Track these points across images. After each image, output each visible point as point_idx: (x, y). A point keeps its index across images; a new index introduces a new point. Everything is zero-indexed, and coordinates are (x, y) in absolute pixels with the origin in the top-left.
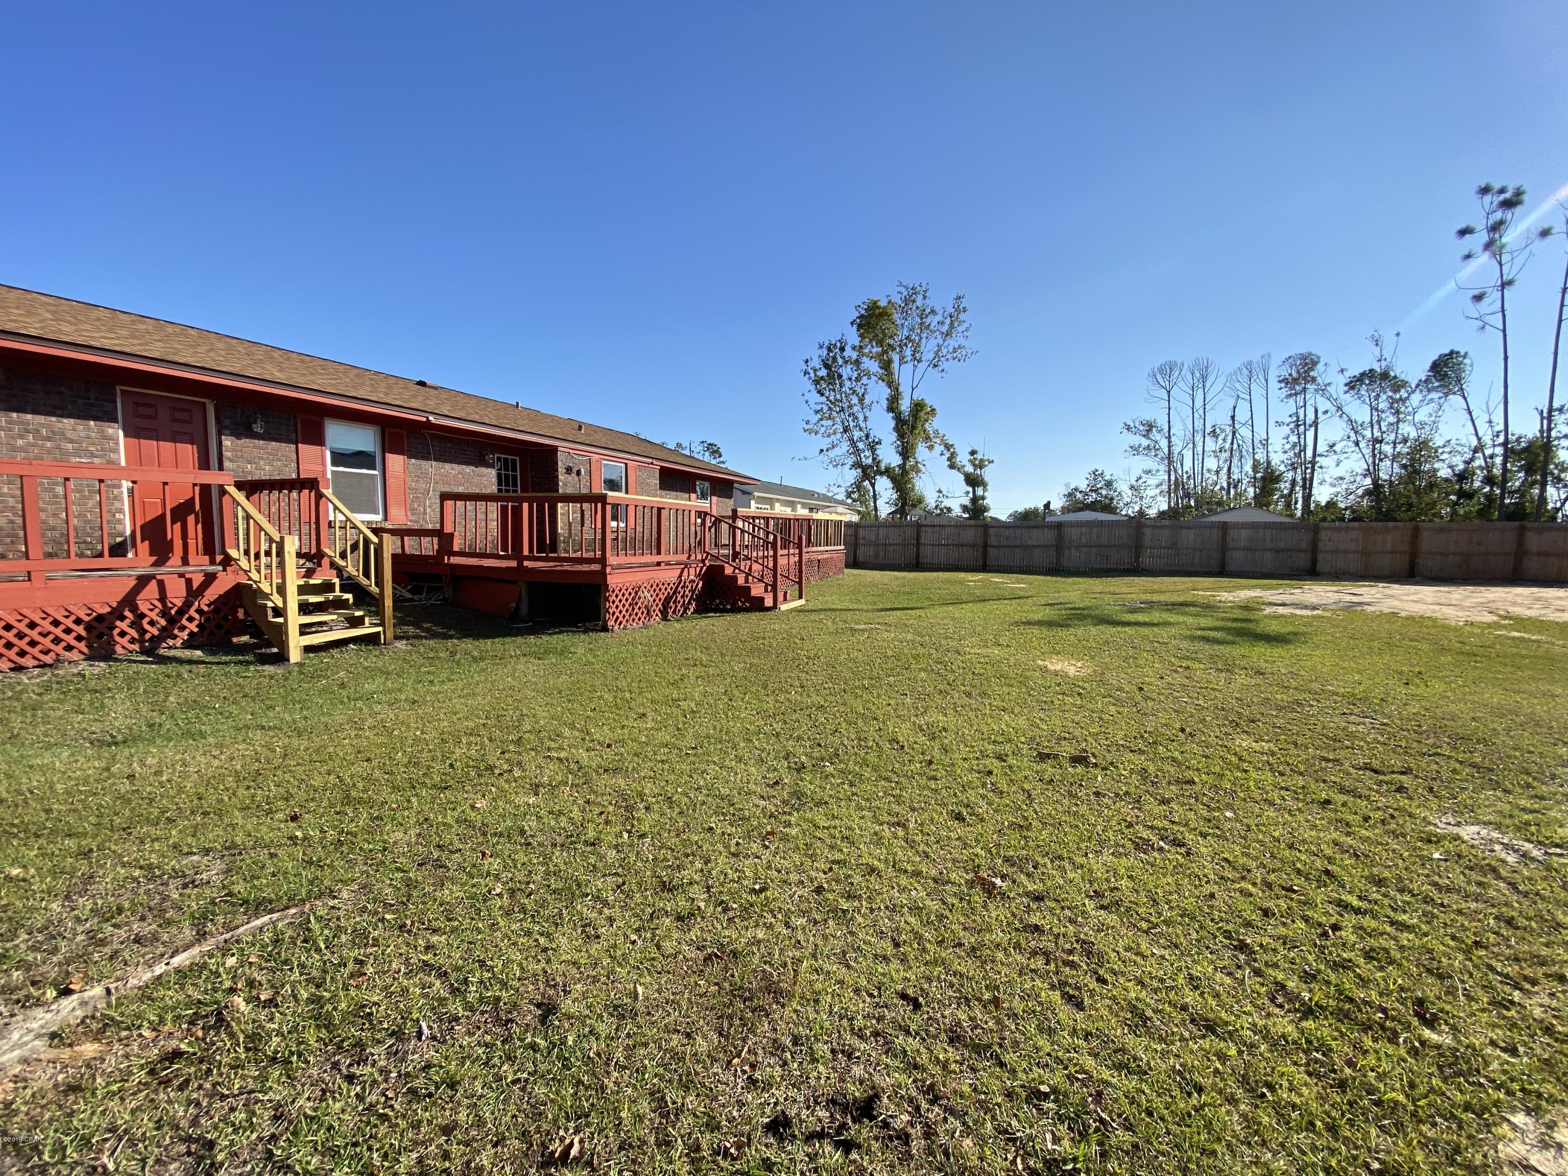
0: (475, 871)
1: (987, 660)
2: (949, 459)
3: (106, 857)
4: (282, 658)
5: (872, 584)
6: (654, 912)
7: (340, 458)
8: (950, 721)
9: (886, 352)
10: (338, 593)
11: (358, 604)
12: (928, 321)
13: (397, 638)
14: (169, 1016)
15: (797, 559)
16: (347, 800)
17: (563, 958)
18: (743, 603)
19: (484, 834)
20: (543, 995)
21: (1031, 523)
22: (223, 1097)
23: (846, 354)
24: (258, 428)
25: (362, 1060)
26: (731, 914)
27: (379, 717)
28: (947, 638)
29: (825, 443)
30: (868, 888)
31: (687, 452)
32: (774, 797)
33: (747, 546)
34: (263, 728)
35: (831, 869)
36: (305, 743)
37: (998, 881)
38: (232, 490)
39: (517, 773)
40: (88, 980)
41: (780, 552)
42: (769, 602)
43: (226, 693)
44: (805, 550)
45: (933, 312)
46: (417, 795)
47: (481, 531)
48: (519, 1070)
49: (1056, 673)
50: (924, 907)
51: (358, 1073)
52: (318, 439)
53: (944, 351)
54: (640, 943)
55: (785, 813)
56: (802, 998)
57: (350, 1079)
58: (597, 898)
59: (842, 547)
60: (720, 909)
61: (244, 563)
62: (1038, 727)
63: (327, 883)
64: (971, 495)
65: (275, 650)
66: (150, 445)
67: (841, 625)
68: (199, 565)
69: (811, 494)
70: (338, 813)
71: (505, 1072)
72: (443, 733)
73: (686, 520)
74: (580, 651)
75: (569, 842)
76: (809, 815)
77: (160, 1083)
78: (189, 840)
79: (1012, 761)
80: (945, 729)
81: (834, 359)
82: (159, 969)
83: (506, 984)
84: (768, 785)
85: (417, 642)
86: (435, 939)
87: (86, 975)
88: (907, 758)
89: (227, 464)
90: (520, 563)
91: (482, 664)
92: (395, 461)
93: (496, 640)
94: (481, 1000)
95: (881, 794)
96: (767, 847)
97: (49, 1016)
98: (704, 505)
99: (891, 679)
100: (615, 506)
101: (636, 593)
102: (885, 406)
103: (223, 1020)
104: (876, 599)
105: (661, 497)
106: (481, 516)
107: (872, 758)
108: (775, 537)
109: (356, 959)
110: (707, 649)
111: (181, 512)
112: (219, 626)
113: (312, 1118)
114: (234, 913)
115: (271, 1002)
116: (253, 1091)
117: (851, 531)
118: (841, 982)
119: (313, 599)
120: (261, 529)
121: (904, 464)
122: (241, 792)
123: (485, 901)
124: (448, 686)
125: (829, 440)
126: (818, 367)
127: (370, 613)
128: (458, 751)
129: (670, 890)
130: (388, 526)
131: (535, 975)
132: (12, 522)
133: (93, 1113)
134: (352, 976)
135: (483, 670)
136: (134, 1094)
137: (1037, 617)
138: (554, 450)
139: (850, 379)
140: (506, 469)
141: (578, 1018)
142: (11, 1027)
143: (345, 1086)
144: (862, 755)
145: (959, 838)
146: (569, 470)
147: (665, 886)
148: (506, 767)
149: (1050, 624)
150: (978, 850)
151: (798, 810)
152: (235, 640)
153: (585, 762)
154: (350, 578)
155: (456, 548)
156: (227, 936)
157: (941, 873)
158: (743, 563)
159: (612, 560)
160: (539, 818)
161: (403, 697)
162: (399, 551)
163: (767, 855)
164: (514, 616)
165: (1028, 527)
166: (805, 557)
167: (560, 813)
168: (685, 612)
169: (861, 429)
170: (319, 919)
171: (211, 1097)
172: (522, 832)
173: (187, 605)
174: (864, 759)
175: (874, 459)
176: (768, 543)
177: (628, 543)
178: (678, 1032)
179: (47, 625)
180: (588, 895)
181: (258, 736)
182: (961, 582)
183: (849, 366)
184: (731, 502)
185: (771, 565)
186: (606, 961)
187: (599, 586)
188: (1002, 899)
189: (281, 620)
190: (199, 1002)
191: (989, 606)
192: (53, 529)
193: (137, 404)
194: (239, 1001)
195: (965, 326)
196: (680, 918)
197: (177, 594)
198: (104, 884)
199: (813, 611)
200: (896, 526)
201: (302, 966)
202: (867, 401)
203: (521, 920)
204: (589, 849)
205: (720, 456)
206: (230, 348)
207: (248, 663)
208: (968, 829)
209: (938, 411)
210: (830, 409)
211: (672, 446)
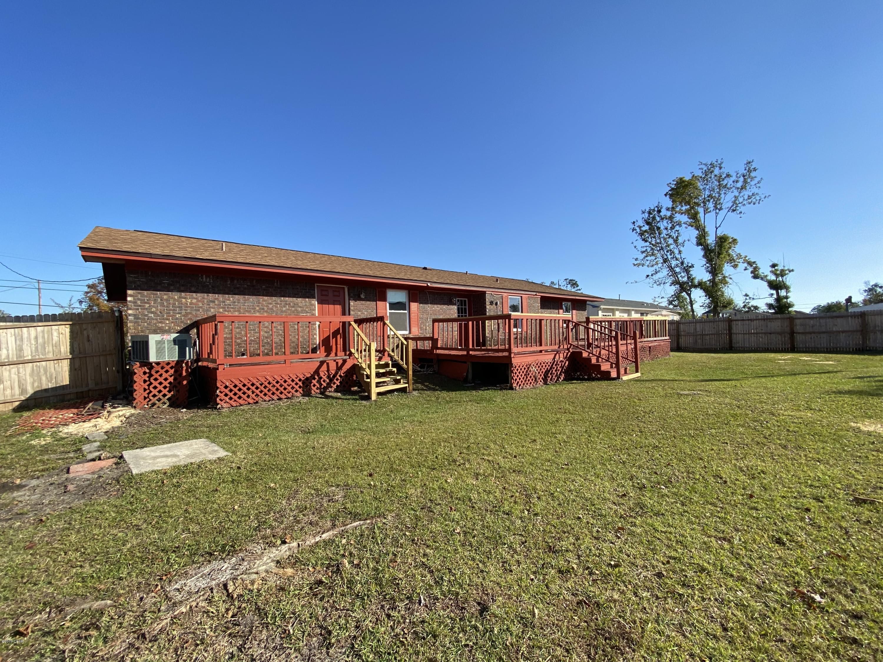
0: (446, 517)
1: (800, 420)
2: (752, 272)
3: (303, 483)
4: (368, 398)
5: (693, 363)
6: (544, 564)
7: (393, 306)
8: (769, 466)
9: (692, 208)
10: (390, 368)
11: (399, 373)
12: (725, 182)
13: (414, 390)
14: (319, 562)
15: (633, 346)
16: (392, 469)
17: (492, 579)
18: (596, 375)
19: (452, 497)
20: (481, 598)
21: (835, 314)
22: (337, 609)
23: (662, 214)
24: (362, 296)
25: (394, 608)
26: (595, 577)
27: (406, 429)
28: (761, 402)
29: (650, 271)
30: (699, 582)
31: (557, 287)
32: (623, 504)
33: (597, 339)
34: (361, 430)
35: (668, 562)
36: (376, 438)
37: (817, 598)
38: (353, 323)
39: (467, 466)
40: (292, 538)
41: (620, 342)
42: (614, 374)
43: (348, 413)
44: (638, 340)
45: (728, 176)
46: (421, 471)
47: (450, 337)
48: (468, 639)
49: (869, 434)
50: (749, 606)
51: (392, 614)
52: (384, 299)
53: (741, 200)
54: (536, 581)
55: (631, 516)
56: (648, 649)
57: (389, 616)
58: (510, 547)
59: (667, 338)
60: (587, 572)
61: (356, 355)
62: (853, 476)
63: (382, 510)
64: (775, 296)
65: (366, 394)
66: (326, 306)
67: (670, 391)
68: (341, 355)
69: (642, 304)
70: (388, 475)
71: (461, 638)
72: (433, 439)
73: (557, 325)
74: (499, 400)
75: (495, 510)
76: (649, 521)
77: (313, 595)
78: (332, 479)
79: (827, 502)
80: (763, 472)
81: (654, 218)
82: (318, 539)
83: (462, 586)
84: (618, 496)
85: (422, 392)
86: (428, 551)
87: (292, 536)
88: (729, 491)
89: (352, 313)
90: (468, 353)
91: (451, 404)
92: (414, 306)
93: (457, 392)
94: (449, 591)
95: (708, 514)
96: (619, 538)
97: (277, 552)
98: (568, 316)
99: (713, 431)
100: (516, 320)
101: (528, 368)
102: (695, 242)
103: (339, 570)
104: (697, 373)
105: (542, 313)
106: (450, 329)
107: (700, 487)
108: (617, 333)
109: (393, 553)
110: (573, 403)
111: (336, 333)
112: (347, 383)
113: (372, 632)
114: (346, 517)
115: (358, 566)
116: (348, 610)
117: (674, 326)
118: (679, 646)
119: (382, 371)
120: (363, 340)
121: (714, 279)
122: (352, 459)
123: (452, 535)
124: (435, 415)
125: (653, 269)
126: (642, 225)
127: (403, 378)
128: (439, 449)
129: (554, 552)
130: (411, 336)
131: (477, 585)
132: (280, 340)
133: (288, 603)
134: (391, 561)
135: (451, 408)
136: (303, 598)
137: (846, 388)
138: (484, 293)
139: (666, 229)
140: (462, 305)
141: (500, 618)
142: (264, 554)
143: (386, 619)
144: (691, 484)
145: (780, 558)
146: (491, 303)
147: (551, 549)
148: (462, 461)
149: (860, 393)
150: (798, 570)
151: (641, 516)
152: (352, 389)
153: (502, 464)
154: (395, 361)
155: (439, 346)
156: (343, 528)
157: (764, 582)
158: (594, 350)
159: (514, 350)
160: (479, 493)
161: (416, 419)
162: (415, 348)
163: (619, 543)
164: (466, 380)
165: (832, 317)
166: (639, 345)
167: (490, 492)
168: (558, 380)
169: (677, 259)
170: (379, 528)
171: (332, 607)
172: (470, 500)
173: (336, 373)
174: (692, 487)
175: (688, 278)
176: (611, 337)
177: (524, 340)
178: (561, 646)
179: (289, 381)
180: (505, 544)
181: (359, 433)
182: (771, 360)
183: (665, 221)
184: (585, 313)
185: (614, 350)
186: (516, 588)
187: (508, 364)
188: (821, 612)
189: (369, 380)
190: (331, 558)
191: (799, 378)
192: (293, 342)
193: (322, 290)
194: (346, 561)
195: (756, 180)
196: (560, 571)
197: (333, 368)
198: (301, 495)
199: (647, 381)
200: (710, 322)
201: (371, 550)
202: (680, 240)
203: (470, 551)
204: (505, 516)
205: (578, 286)
206: (353, 263)
207: (356, 399)
208: (788, 552)
209: (738, 240)
210: (652, 249)
211: (548, 284)
